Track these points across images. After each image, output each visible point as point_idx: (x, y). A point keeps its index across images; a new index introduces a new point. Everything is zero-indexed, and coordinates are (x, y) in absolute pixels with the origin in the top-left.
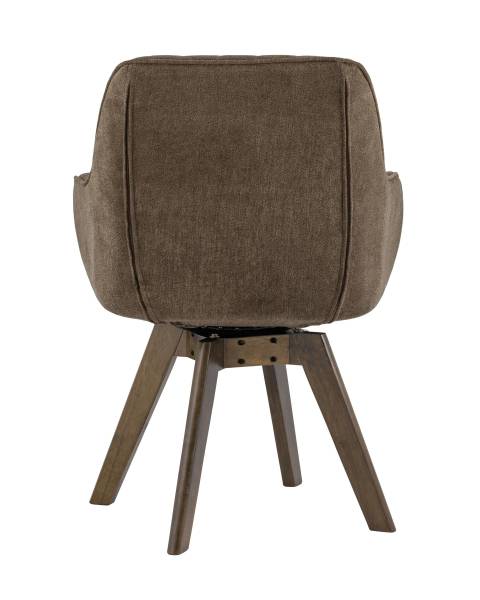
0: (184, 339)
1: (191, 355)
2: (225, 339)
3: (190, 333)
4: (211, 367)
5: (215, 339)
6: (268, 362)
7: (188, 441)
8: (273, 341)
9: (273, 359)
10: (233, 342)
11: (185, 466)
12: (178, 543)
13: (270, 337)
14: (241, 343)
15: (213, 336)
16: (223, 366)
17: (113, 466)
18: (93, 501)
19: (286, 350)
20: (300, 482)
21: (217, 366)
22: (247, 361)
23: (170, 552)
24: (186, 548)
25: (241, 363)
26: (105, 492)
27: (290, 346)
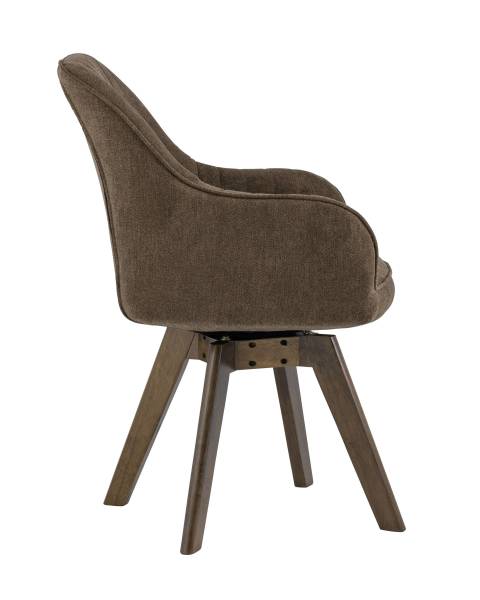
0: (196, 341)
1: (203, 357)
2: (236, 342)
3: (202, 336)
4: (223, 368)
5: (226, 342)
6: (280, 365)
7: (200, 442)
8: (284, 343)
9: (284, 361)
10: (244, 345)
11: (197, 467)
12: (191, 542)
13: (280, 339)
14: (252, 345)
15: (224, 339)
16: (235, 368)
17: (127, 468)
18: (107, 502)
19: (297, 352)
20: (311, 483)
21: (228, 369)
22: (258, 363)
23: (183, 552)
24: (199, 548)
25: (252, 365)
26: (119, 492)
27: (301, 348)
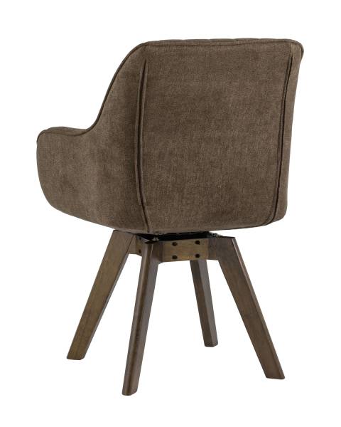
0: (134, 241)
1: (139, 253)
2: (164, 242)
3: (138, 237)
4: (153, 261)
5: (156, 241)
6: (194, 258)
7: (137, 314)
8: (198, 243)
9: (197, 256)
10: (169, 244)
11: (134, 332)
12: (130, 387)
13: (195, 240)
14: (174, 244)
15: (154, 240)
16: (162, 261)
17: (84, 332)
18: (70, 357)
19: (207, 249)
20: (216, 343)
21: (157, 261)
22: (179, 257)
23: (124, 393)
24: (136, 391)
25: (175, 258)
26: (78, 350)
27: (210, 247)
